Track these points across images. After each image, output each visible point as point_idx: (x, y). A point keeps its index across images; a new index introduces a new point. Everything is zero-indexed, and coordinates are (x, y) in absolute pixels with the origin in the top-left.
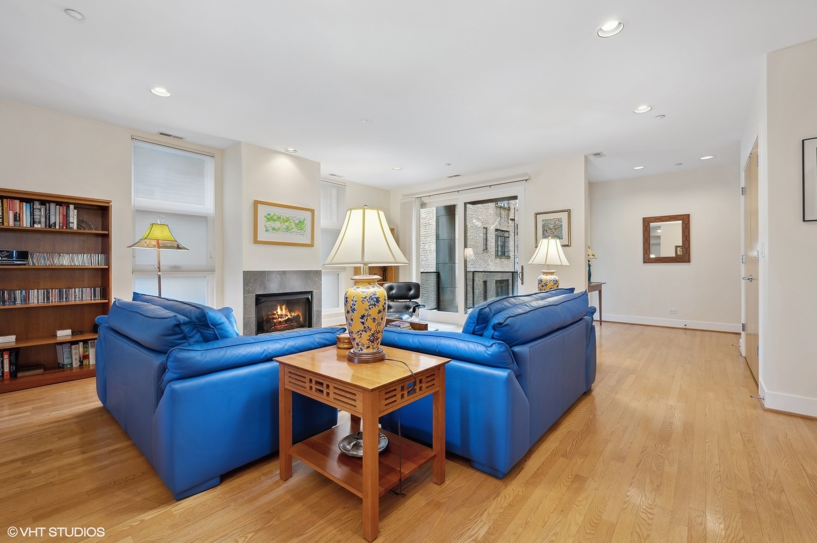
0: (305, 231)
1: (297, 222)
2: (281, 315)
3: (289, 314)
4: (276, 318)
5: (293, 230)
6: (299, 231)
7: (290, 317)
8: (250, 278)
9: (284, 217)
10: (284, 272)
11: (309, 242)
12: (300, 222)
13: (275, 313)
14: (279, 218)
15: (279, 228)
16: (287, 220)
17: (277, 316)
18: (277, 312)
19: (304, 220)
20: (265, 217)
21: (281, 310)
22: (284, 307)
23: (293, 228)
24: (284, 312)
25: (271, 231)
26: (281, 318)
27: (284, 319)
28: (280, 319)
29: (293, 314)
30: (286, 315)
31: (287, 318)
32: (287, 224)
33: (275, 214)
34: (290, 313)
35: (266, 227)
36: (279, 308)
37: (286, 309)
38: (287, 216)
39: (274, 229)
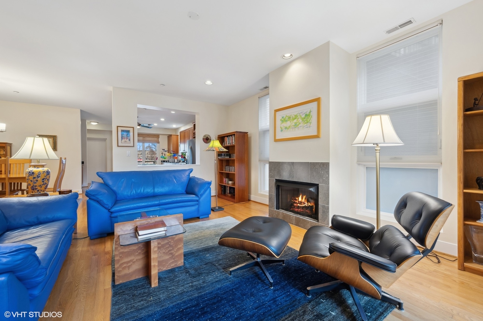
0: (311, 123)
1: (303, 116)
2: (301, 202)
3: (306, 203)
4: (297, 203)
5: (300, 125)
6: (306, 125)
7: (306, 205)
8: (275, 167)
9: (293, 116)
10: (293, 164)
11: (315, 133)
12: (306, 115)
13: (297, 199)
14: (290, 118)
15: (290, 126)
16: (296, 117)
17: (297, 202)
18: (298, 199)
19: (310, 112)
20: (281, 120)
21: (302, 198)
22: (304, 197)
23: (300, 123)
24: (303, 200)
25: (284, 130)
26: (300, 204)
27: (302, 205)
28: (299, 205)
29: (309, 204)
30: (304, 203)
31: (304, 205)
32: (295, 121)
33: (286, 116)
34: (308, 202)
35: (281, 128)
36: (301, 196)
37: (305, 199)
38: (295, 114)
39: (286, 128)
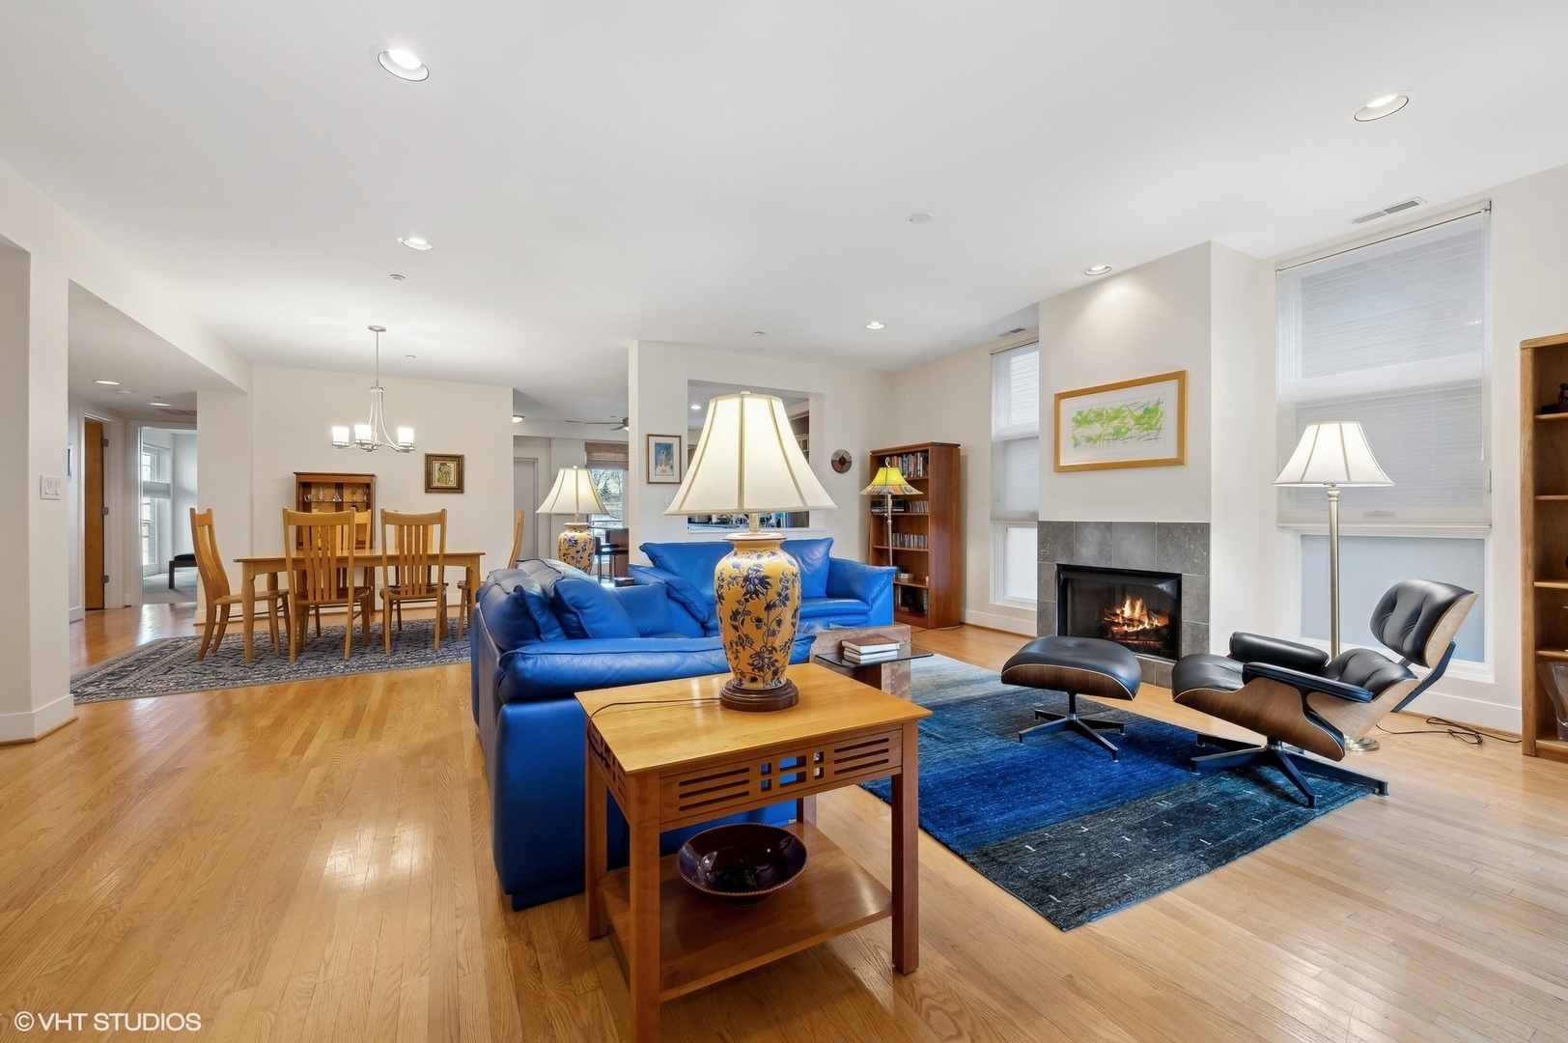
0: (1159, 429)
1: (1140, 412)
2: (1131, 620)
3: (1147, 621)
4: (1119, 623)
5: (1129, 434)
6: (1145, 433)
7: (1148, 627)
8: (1053, 535)
9: (1110, 411)
10: (1109, 526)
11: (1172, 454)
12: (1147, 411)
13: (1118, 612)
14: (1099, 415)
15: (1100, 436)
16: (1118, 414)
17: (1121, 621)
18: (1123, 612)
19: (1158, 404)
20: (1073, 419)
21: (1133, 608)
22: (1138, 604)
23: (1129, 429)
24: (1137, 614)
25: (1084, 444)
26: (1129, 625)
27: (1135, 629)
28: (1125, 628)
29: (1156, 623)
30: (1141, 622)
31: (1141, 627)
32: (1116, 423)
33: (1091, 410)
34: (1150, 619)
35: (1074, 438)
36: (1128, 603)
37: (1142, 607)
38: (1117, 406)
39: (1089, 439)
